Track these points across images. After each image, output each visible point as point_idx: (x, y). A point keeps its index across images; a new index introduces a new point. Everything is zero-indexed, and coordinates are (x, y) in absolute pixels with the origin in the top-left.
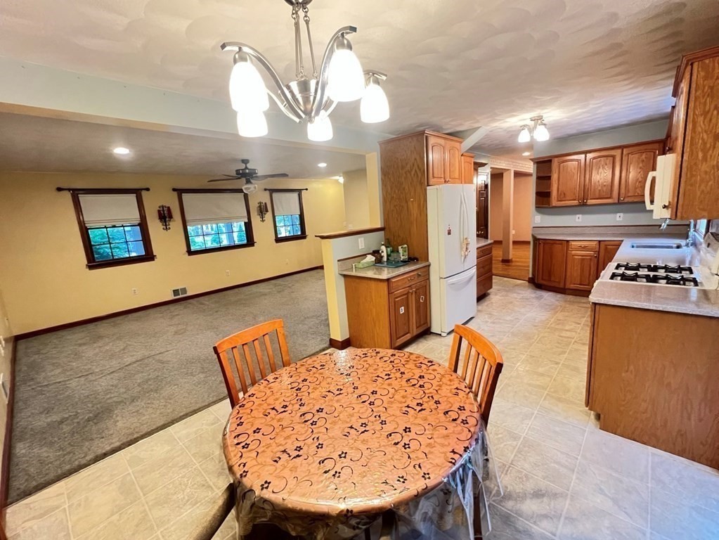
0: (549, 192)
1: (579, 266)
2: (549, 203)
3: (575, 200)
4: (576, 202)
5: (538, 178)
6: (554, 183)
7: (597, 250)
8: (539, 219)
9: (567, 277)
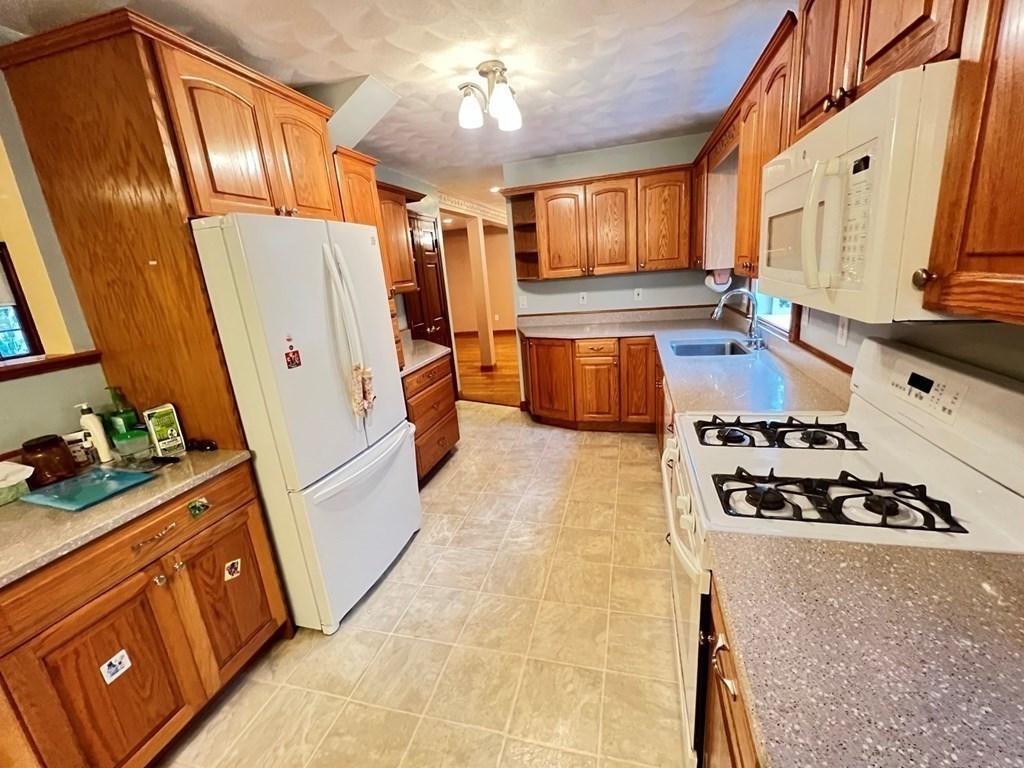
0: (536, 253)
1: (594, 383)
2: (537, 273)
3: (575, 267)
4: (577, 272)
5: (517, 228)
6: (542, 237)
7: (616, 353)
8: (526, 302)
9: (578, 402)
